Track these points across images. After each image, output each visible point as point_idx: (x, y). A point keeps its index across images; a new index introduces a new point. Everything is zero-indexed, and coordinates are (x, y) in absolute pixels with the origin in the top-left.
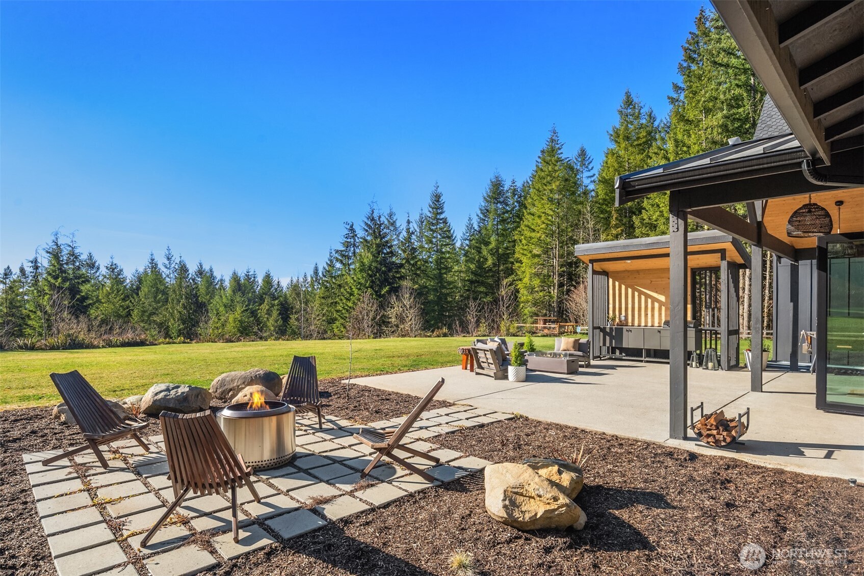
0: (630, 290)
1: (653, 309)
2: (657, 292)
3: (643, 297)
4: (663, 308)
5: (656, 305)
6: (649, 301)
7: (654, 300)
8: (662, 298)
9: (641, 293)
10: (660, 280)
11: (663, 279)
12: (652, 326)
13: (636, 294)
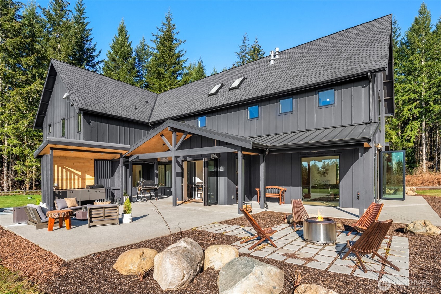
0: (60, 168)
1: (74, 179)
2: (77, 170)
3: (69, 173)
4: (80, 178)
5: (76, 177)
6: (72, 175)
7: (75, 174)
8: (80, 173)
9: (67, 170)
10: (79, 163)
11: (80, 163)
12: (74, 189)
13: (64, 170)
